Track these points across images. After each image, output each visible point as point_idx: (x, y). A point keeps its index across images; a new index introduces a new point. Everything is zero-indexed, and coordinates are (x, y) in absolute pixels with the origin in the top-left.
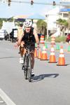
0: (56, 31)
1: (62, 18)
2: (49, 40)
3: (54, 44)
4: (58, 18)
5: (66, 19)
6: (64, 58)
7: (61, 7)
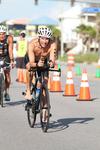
0: (76, 45)
1: (86, 23)
2: (65, 59)
3: (73, 65)
4: (79, 22)
5: (93, 24)
6: (88, 89)
7: (85, 6)
